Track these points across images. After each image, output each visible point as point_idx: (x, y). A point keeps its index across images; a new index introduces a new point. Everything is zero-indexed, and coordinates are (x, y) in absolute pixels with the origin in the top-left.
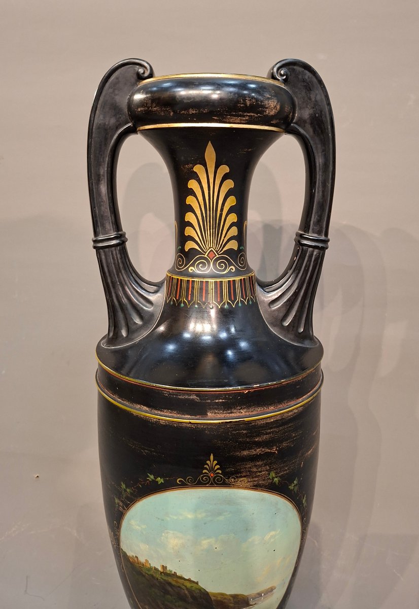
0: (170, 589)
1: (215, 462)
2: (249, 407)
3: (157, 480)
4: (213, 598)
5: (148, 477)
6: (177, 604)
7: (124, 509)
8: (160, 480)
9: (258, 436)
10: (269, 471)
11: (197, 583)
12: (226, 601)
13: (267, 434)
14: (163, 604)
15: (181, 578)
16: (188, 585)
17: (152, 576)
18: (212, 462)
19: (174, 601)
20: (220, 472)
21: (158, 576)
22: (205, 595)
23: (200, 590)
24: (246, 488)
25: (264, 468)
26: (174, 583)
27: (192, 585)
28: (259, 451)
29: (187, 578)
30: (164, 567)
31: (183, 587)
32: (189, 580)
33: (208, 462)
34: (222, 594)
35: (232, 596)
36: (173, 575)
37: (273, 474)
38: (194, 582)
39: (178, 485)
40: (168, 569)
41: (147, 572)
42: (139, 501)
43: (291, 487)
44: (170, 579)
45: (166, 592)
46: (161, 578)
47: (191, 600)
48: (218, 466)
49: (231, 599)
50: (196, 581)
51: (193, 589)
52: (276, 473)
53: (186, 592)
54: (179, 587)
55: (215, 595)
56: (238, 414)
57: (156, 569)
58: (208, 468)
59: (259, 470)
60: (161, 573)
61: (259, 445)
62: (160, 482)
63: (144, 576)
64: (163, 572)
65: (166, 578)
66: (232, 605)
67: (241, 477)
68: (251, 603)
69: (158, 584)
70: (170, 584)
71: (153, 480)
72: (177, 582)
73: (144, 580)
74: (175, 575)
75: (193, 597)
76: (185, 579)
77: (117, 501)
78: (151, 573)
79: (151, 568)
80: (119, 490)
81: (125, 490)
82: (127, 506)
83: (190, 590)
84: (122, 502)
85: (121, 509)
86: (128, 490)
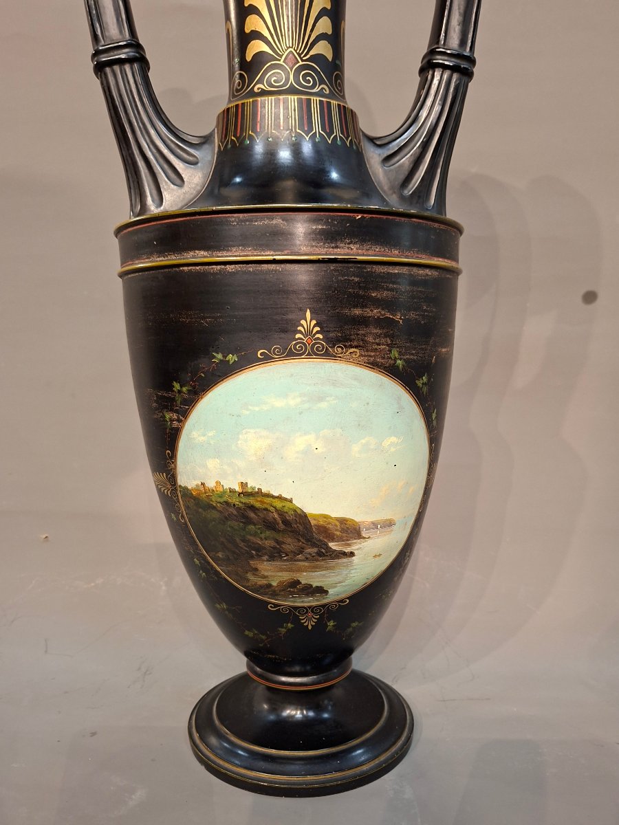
0: (252, 515)
1: (314, 322)
2: (363, 241)
3: (227, 359)
4: (313, 523)
5: (214, 357)
6: (263, 536)
7: (179, 421)
8: (232, 358)
9: (376, 289)
10: (391, 346)
11: (291, 501)
12: (330, 526)
13: (388, 290)
14: (243, 541)
15: (268, 495)
16: (279, 504)
17: (227, 503)
18: (308, 322)
19: (259, 532)
20: (321, 336)
21: (235, 500)
22: (302, 517)
23: (295, 511)
24: (359, 364)
25: (383, 340)
26: (258, 505)
27: (284, 504)
28: (376, 312)
29: (276, 494)
30: (243, 485)
31: (271, 509)
32: (280, 498)
33: (303, 322)
34: (326, 517)
35: (338, 519)
36: (258, 493)
37: (395, 353)
38: (286, 499)
39: (260, 360)
40: (249, 486)
41: (219, 500)
42: (202, 398)
43: (419, 383)
44: (251, 501)
45: (248, 521)
46: (240, 502)
47: (282, 526)
48: (317, 329)
49: (338, 524)
50: (289, 498)
51: (286, 509)
52: (400, 354)
53: (276, 516)
54: (266, 509)
55: (316, 517)
56: (347, 251)
57: (232, 491)
58: (303, 330)
59: (377, 341)
60: (240, 494)
61: (378, 303)
62: (233, 361)
63: (214, 508)
64: (241, 493)
65: (244, 500)
66: (338, 533)
67: (351, 347)
68: (364, 535)
69: (235, 512)
70: (252, 508)
71: (221, 360)
72: (262, 502)
73: (215, 514)
74: (259, 493)
75: (286, 522)
76: (273, 497)
77: (168, 417)
78: (225, 499)
79: (224, 492)
80: (170, 398)
81: (180, 392)
82: (185, 414)
83: (281, 513)
84: (177, 412)
85: (175, 424)
86: (184, 389)
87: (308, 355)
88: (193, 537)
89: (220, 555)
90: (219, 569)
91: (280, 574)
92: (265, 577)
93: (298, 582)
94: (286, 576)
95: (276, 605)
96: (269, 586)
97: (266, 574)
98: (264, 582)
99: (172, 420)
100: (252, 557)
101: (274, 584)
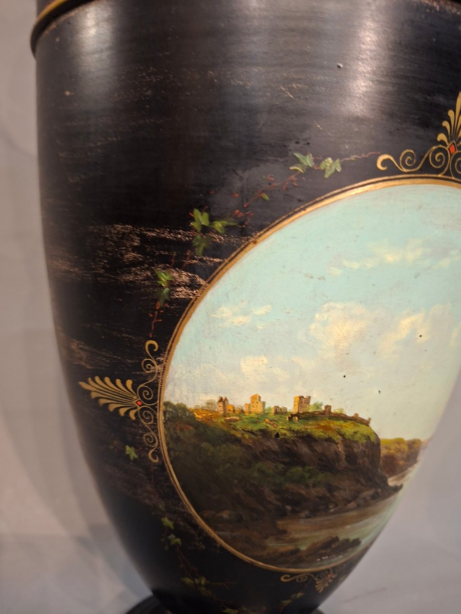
0: (304, 449)
3: (322, 167)
4: (383, 452)
5: (297, 161)
6: (310, 482)
8: (331, 166)
11: (367, 423)
14: (276, 491)
15: (338, 417)
16: (349, 429)
17: (264, 433)
19: (307, 475)
21: (282, 428)
22: (374, 447)
23: (368, 438)
26: (318, 433)
27: (356, 429)
29: (350, 414)
30: (303, 401)
31: (338, 438)
32: (356, 420)
34: (399, 441)
35: (409, 443)
36: (323, 413)
38: (361, 421)
39: (380, 173)
40: (312, 403)
41: (250, 427)
42: (255, 242)
44: (311, 428)
45: (294, 461)
46: (290, 430)
47: (343, 464)
50: (366, 418)
51: (356, 438)
53: (341, 448)
54: (329, 440)
55: (388, 444)
57: (279, 412)
60: (293, 416)
62: (333, 170)
63: (237, 441)
64: (295, 415)
65: (298, 426)
66: (402, 462)
69: (275, 447)
70: (308, 439)
71: (309, 169)
72: (326, 428)
73: (235, 451)
74: (327, 414)
75: (351, 457)
76: (345, 418)
77: (164, 278)
78: (262, 425)
79: (265, 414)
80: (179, 243)
81: (205, 230)
82: (211, 274)
83: (348, 443)
84: (191, 269)
85: (182, 293)
86: (218, 225)
87: (448, 173)
88: (172, 488)
89: (225, 515)
90: (213, 534)
91: (317, 534)
92: (293, 541)
93: (336, 539)
94: (322, 535)
95: (292, 575)
96: (297, 551)
97: (297, 536)
98: (291, 547)
99: (173, 285)
100: (283, 514)
101: (303, 548)
